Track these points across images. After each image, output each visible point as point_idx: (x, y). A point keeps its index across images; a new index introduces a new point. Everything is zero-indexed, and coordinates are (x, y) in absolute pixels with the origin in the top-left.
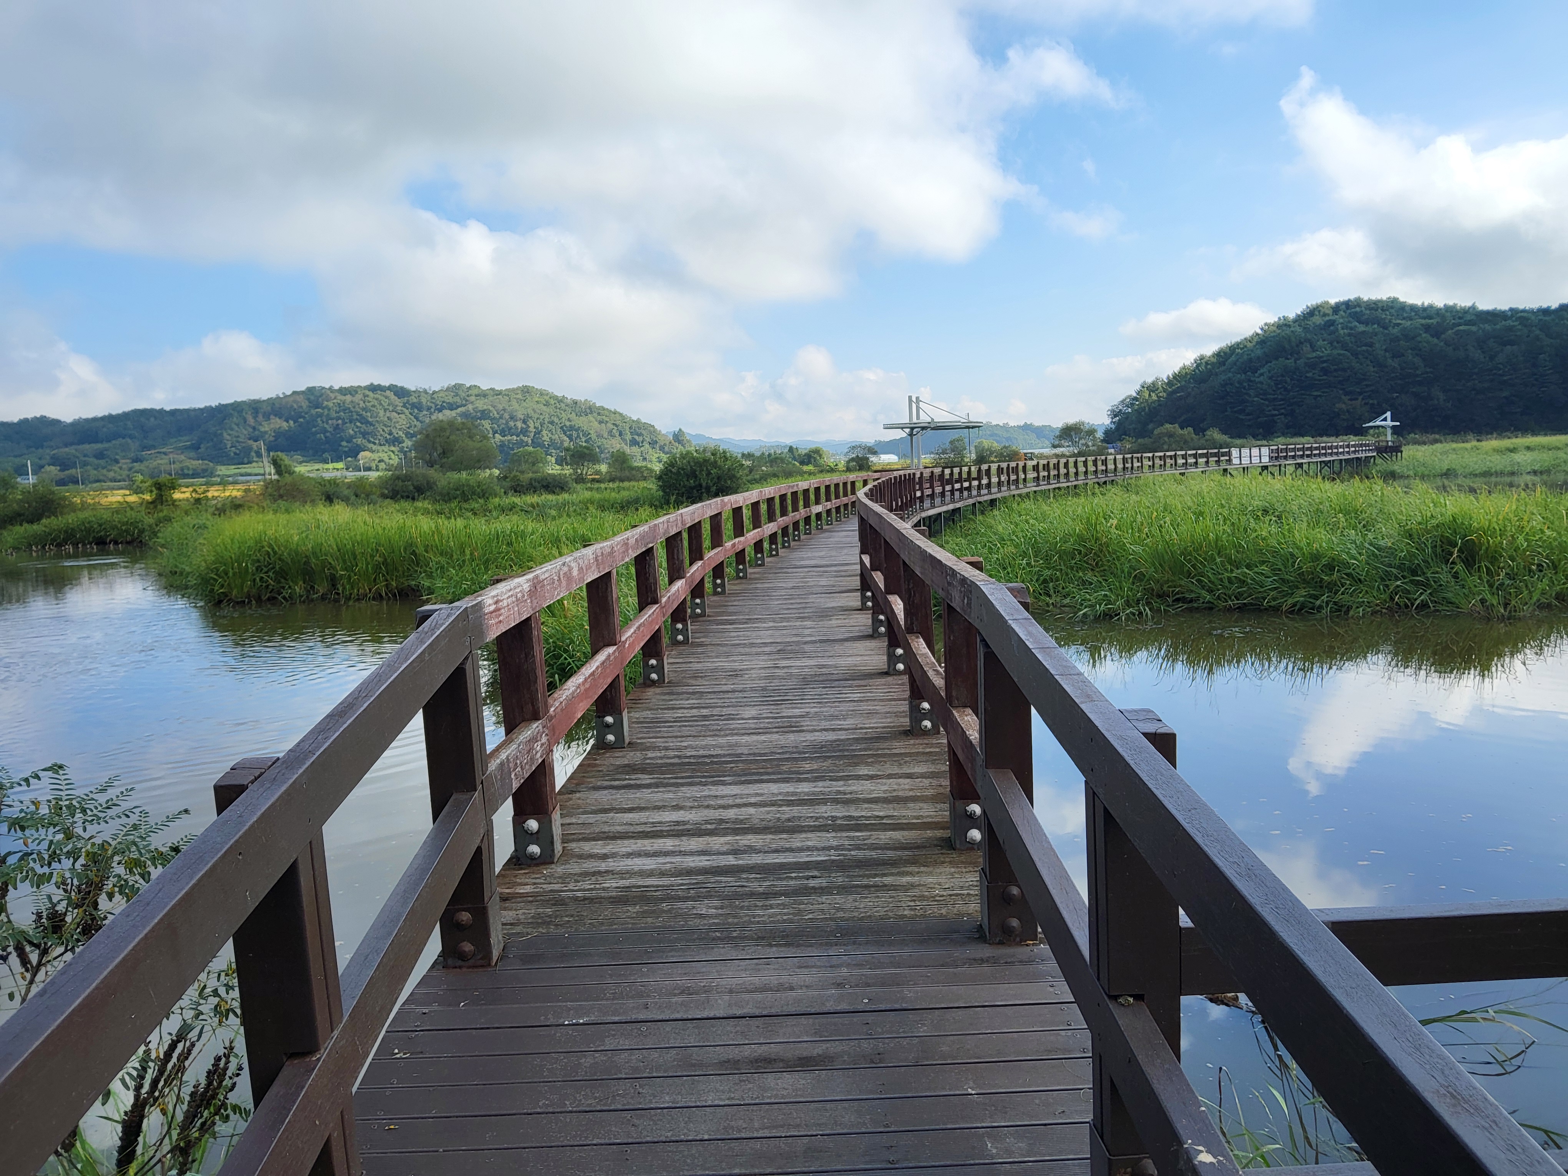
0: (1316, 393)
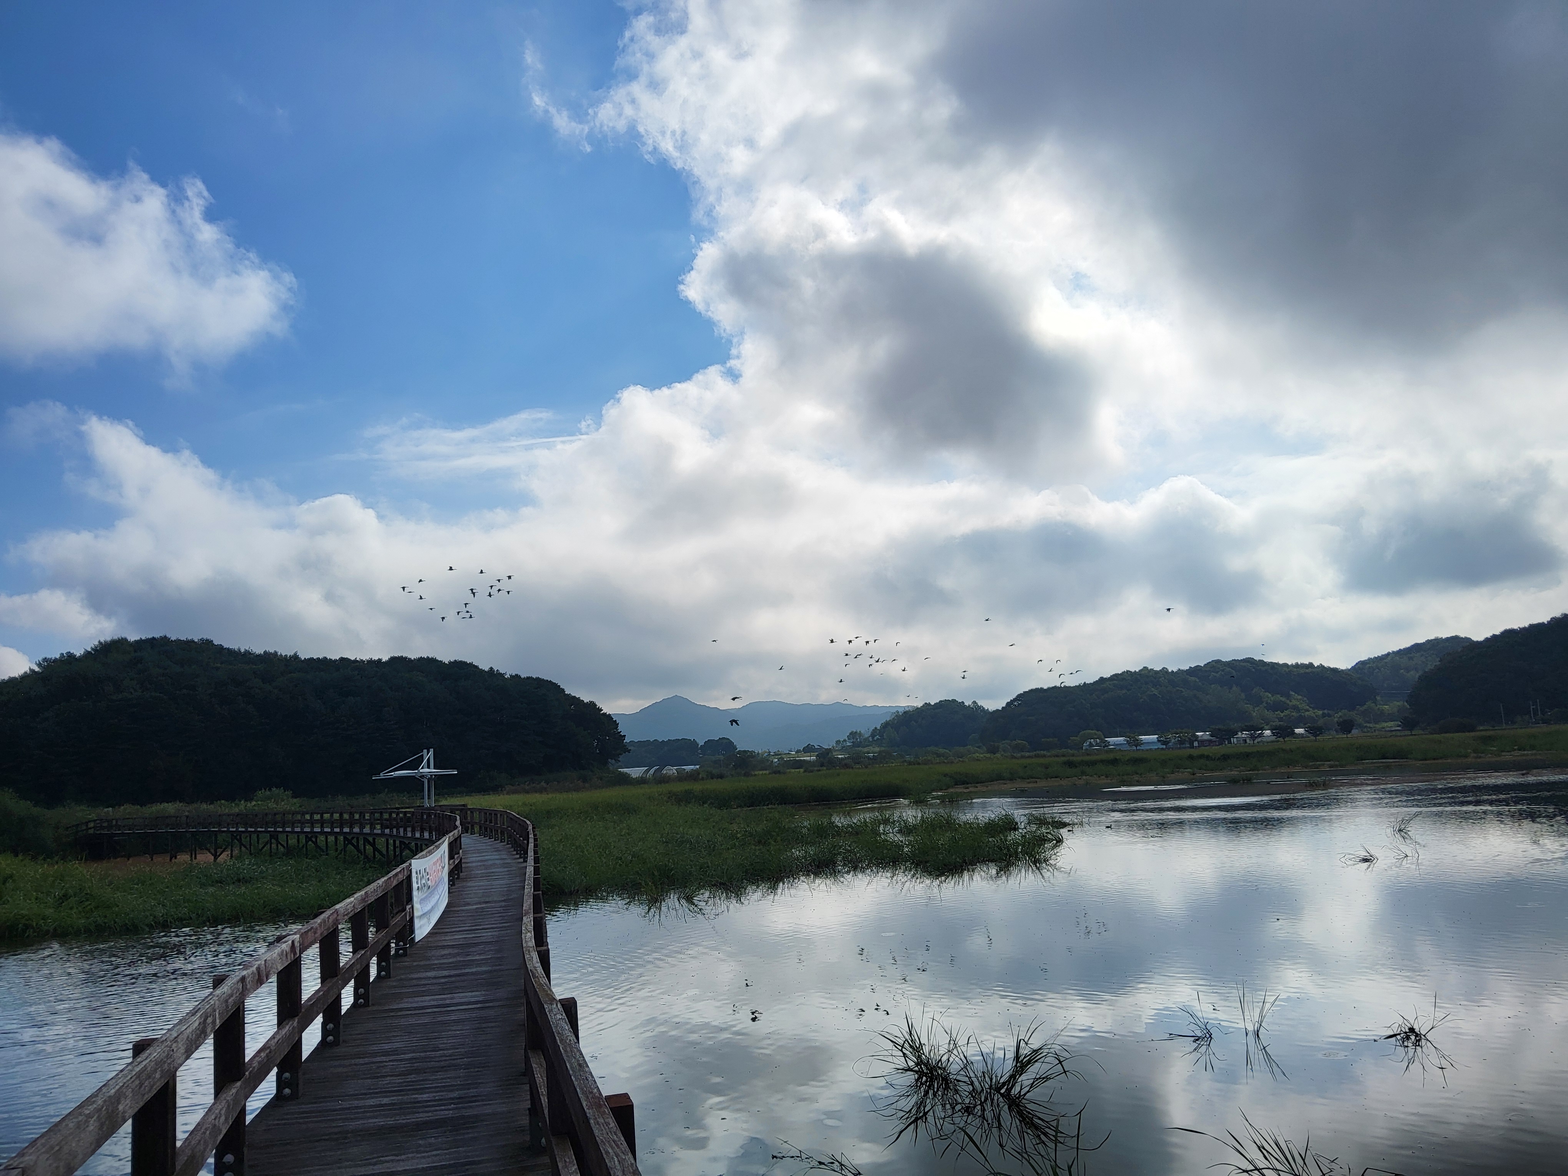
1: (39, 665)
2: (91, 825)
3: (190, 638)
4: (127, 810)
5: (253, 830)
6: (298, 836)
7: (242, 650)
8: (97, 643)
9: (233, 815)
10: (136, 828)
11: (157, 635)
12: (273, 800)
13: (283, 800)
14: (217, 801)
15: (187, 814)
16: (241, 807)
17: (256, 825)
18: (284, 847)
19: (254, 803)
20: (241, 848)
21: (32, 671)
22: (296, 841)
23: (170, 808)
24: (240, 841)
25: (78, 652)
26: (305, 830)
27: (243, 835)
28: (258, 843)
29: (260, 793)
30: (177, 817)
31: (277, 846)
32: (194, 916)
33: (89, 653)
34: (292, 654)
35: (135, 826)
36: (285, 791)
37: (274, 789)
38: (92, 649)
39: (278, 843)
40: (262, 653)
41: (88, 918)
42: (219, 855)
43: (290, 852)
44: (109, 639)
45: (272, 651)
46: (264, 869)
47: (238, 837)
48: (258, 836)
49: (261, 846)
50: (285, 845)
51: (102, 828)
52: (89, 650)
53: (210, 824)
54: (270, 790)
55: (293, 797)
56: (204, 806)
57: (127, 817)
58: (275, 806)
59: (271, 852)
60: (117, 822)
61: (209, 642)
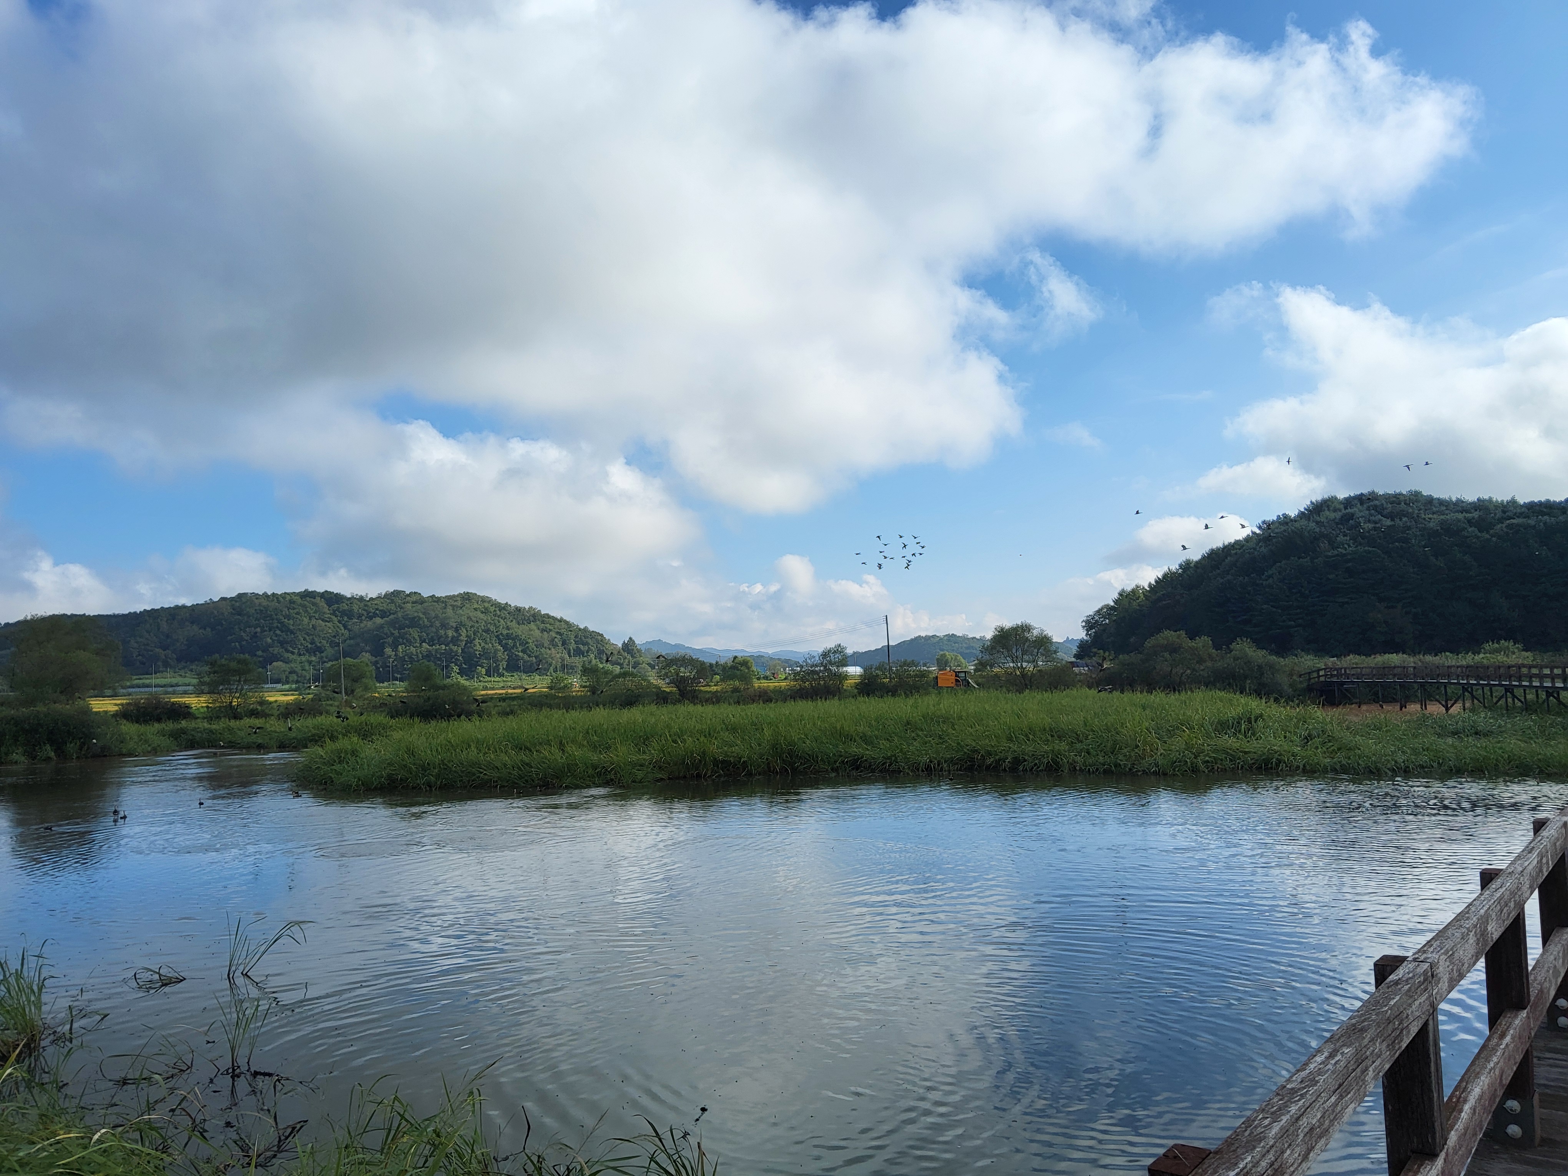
0: (1340, 600)
1: (1260, 528)
2: (1322, 673)
3: (1398, 491)
4: (1352, 659)
5: (1486, 682)
6: (1537, 691)
7: (1454, 499)
8: (1309, 503)
9: (1461, 667)
10: (1365, 677)
11: (1365, 491)
12: (1502, 653)
13: (1514, 653)
14: (1441, 653)
15: (1413, 665)
16: (1468, 659)
17: (1489, 678)
18: (1522, 702)
19: (1481, 655)
20: (1473, 701)
21: (1253, 533)
22: (1534, 696)
23: (1395, 659)
24: (1471, 693)
25: (1293, 513)
26: (1545, 685)
27: (1474, 687)
28: (1492, 696)
29: (1487, 646)
30: (1404, 667)
31: (1513, 700)
32: (1435, 765)
33: (1303, 513)
34: (1509, 499)
35: (1363, 675)
36: (1515, 644)
37: (1503, 641)
38: (1305, 509)
39: (1514, 697)
40: (1476, 500)
41: (1333, 758)
42: (1451, 706)
43: (1528, 708)
44: (1319, 498)
45: (1486, 497)
46: (1503, 723)
47: (1470, 690)
48: (1491, 689)
49: (1495, 700)
50: (1523, 700)
51: (1332, 675)
52: (1303, 510)
53: (1438, 675)
54: (1498, 643)
55: (1523, 650)
56: (1429, 658)
57: (1355, 666)
58: (1505, 659)
59: (1507, 706)
60: (1345, 671)
61: (1417, 494)
